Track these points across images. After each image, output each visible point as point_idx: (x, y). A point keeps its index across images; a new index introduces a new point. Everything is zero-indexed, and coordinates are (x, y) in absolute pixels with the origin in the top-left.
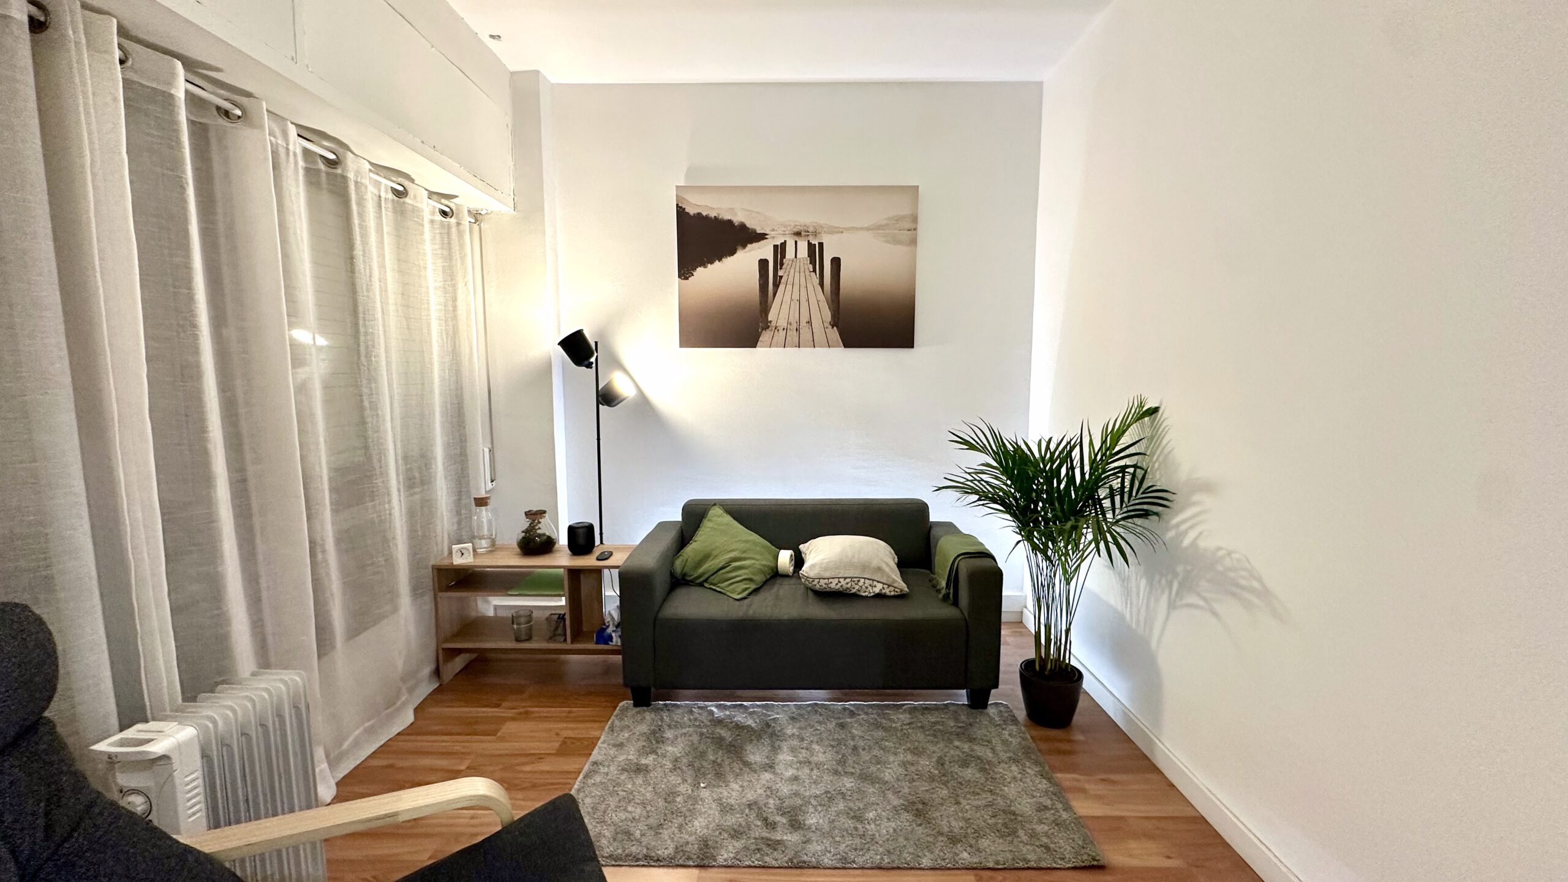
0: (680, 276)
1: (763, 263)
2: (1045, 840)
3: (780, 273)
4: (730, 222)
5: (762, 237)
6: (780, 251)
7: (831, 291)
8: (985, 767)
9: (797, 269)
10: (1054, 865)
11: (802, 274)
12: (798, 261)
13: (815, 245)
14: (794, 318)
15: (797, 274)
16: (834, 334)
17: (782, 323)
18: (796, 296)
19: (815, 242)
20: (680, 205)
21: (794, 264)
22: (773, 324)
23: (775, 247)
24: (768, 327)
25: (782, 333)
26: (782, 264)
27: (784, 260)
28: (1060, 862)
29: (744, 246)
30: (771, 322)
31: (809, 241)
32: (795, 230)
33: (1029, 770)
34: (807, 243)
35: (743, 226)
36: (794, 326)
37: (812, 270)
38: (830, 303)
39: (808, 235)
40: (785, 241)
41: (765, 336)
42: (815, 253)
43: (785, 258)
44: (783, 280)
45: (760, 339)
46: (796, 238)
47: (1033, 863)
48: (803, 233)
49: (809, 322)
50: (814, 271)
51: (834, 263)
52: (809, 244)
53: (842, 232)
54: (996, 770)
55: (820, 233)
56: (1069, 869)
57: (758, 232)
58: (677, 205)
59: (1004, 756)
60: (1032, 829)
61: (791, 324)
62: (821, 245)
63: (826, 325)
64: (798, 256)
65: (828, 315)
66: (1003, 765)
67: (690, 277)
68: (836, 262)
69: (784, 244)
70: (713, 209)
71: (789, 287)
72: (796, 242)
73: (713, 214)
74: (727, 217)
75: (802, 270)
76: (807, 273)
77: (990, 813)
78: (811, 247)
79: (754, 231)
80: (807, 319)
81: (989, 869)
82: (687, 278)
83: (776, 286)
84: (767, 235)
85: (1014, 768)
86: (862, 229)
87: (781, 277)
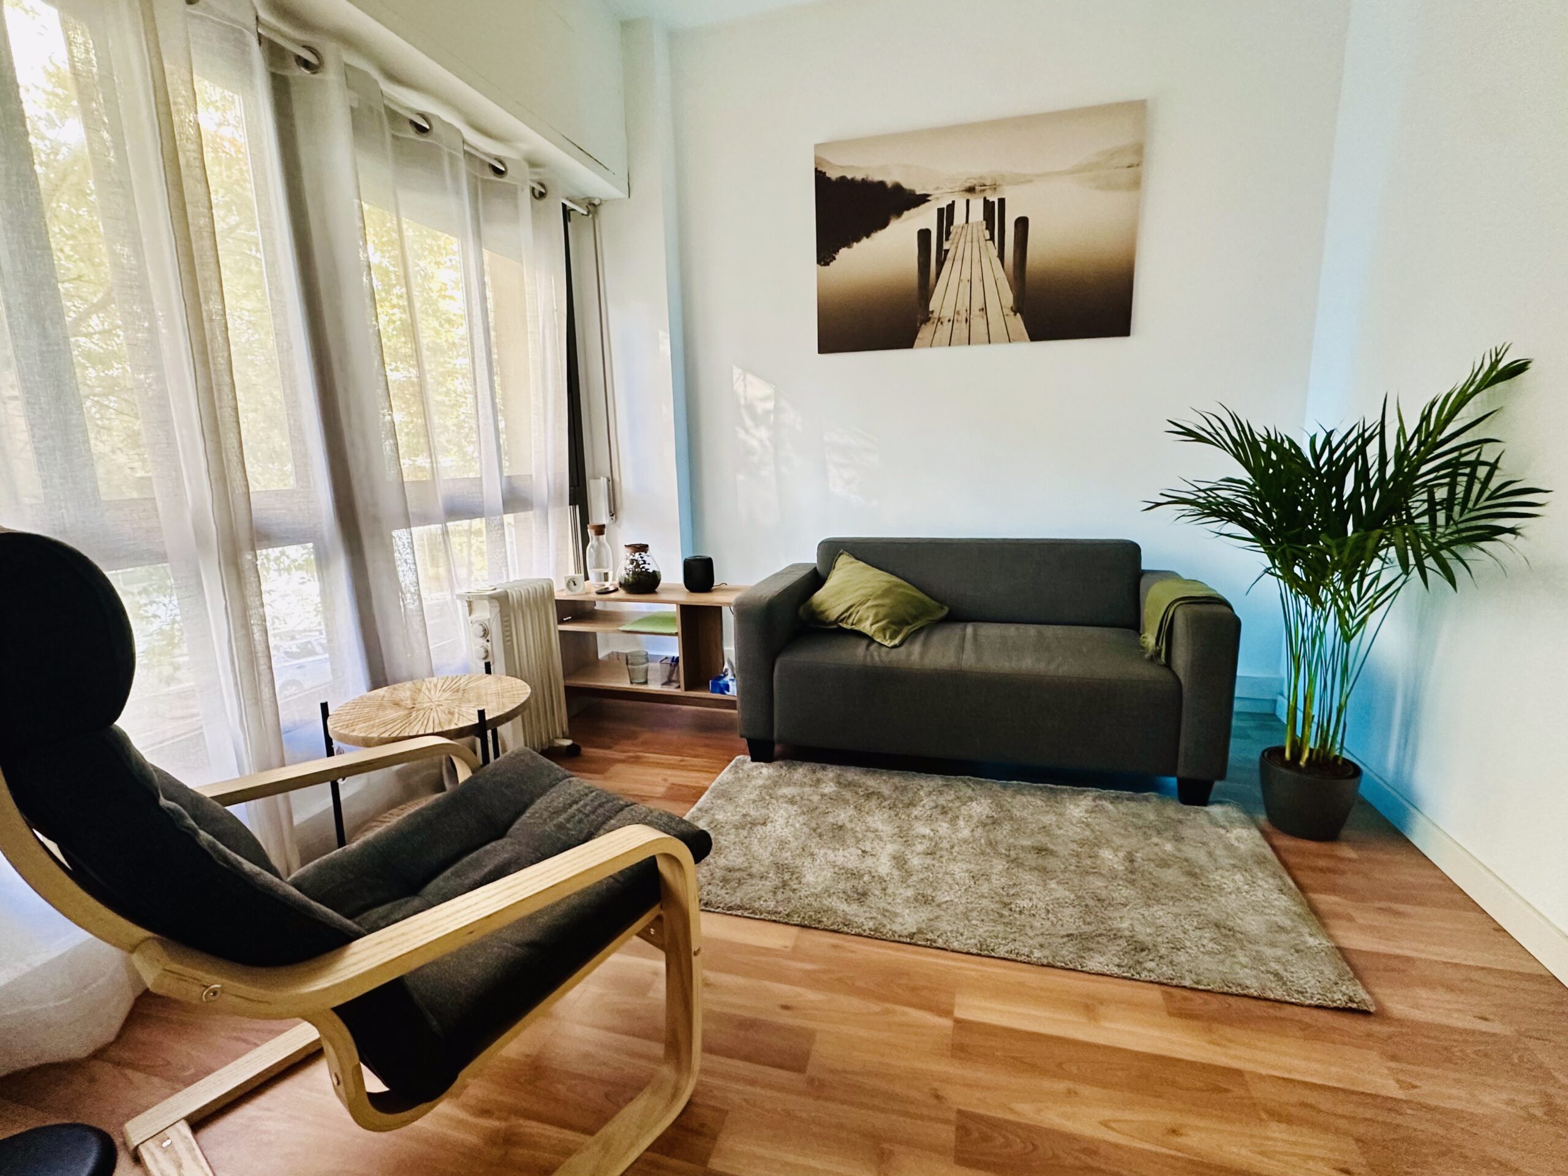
0: (819, 262)
1: (924, 235)
2: (1274, 966)
3: (946, 246)
4: (882, 184)
5: (923, 199)
6: (946, 215)
7: (1015, 265)
8: (1193, 873)
9: (969, 238)
10: (1287, 998)
11: (975, 244)
12: (970, 227)
13: (993, 202)
14: (963, 306)
15: (968, 245)
16: (1017, 323)
17: (948, 313)
18: (966, 275)
19: (994, 198)
20: (819, 169)
21: (964, 232)
22: (936, 315)
23: (940, 211)
24: (929, 319)
25: (947, 326)
26: (948, 233)
27: (952, 228)
28: (1296, 996)
29: (899, 214)
30: (932, 312)
31: (985, 198)
32: (968, 185)
33: (1260, 882)
34: (982, 201)
35: (898, 187)
36: (963, 316)
37: (988, 237)
38: (1012, 282)
39: (984, 190)
40: (953, 202)
41: (925, 332)
42: (993, 213)
43: (952, 224)
44: (950, 255)
45: (919, 335)
46: (968, 196)
47: (1252, 991)
48: (978, 188)
49: (984, 309)
50: (992, 238)
51: (1020, 225)
52: (986, 201)
53: (1031, 181)
54: (1211, 877)
55: (1000, 185)
56: (1309, 1006)
57: (918, 193)
58: (816, 169)
59: (1226, 862)
60: (1257, 952)
61: (958, 313)
62: (1002, 201)
63: (1007, 311)
64: (970, 221)
65: (1009, 298)
66: (1220, 872)
67: (831, 261)
68: (1022, 224)
69: (951, 207)
70: (859, 169)
71: (958, 264)
72: (968, 202)
73: (859, 177)
74: (877, 178)
75: (975, 240)
76: (982, 243)
77: (1195, 924)
78: (988, 206)
79: (912, 193)
80: (981, 305)
81: (1185, 987)
82: (827, 264)
83: (940, 264)
84: (929, 195)
85: (1238, 877)
86: (1059, 173)
87: (947, 251)
